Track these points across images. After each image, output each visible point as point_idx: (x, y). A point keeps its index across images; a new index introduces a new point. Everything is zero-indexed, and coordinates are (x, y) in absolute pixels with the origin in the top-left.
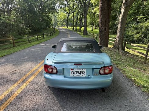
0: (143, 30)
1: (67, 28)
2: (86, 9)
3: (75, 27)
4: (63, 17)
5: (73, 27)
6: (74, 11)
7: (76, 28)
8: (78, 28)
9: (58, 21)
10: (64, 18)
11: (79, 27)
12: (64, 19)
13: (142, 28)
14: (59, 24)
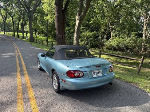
0: (85, 38)
1: (5, 33)
2: (31, 15)
3: (16, 33)
5: (13, 33)
6: (13, 15)
7: (18, 34)
8: (20, 34)
13: (84, 37)
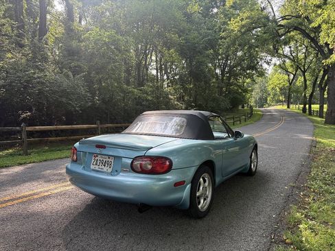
1: (288, 107)
3: (307, 106)
4: (280, 84)
7: (310, 107)
8: (315, 107)
9: (269, 94)
10: (281, 86)
11: (318, 106)
12: (281, 89)
14: (270, 100)
